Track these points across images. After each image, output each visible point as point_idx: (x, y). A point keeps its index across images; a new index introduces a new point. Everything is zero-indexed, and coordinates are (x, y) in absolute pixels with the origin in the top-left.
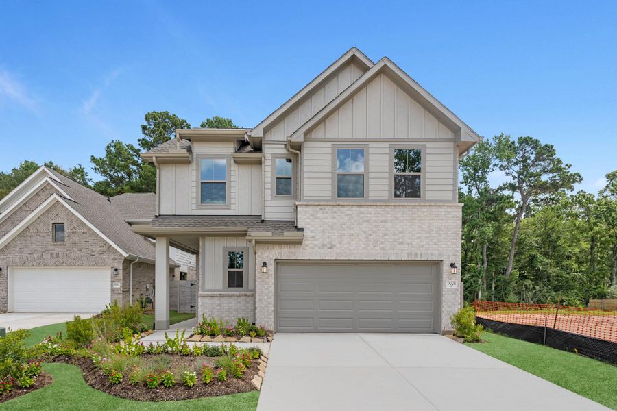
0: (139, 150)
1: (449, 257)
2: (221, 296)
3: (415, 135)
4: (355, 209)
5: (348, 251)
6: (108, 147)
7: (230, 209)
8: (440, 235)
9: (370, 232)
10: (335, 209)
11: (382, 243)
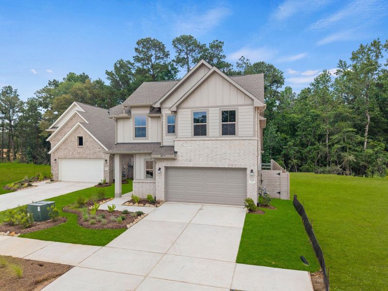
0: (134, 64)
1: (250, 166)
2: (142, 182)
3: (233, 103)
4: (201, 142)
5: (198, 163)
6: (115, 64)
7: (148, 139)
8: (245, 155)
9: (209, 153)
10: (192, 142)
11: (215, 159)
